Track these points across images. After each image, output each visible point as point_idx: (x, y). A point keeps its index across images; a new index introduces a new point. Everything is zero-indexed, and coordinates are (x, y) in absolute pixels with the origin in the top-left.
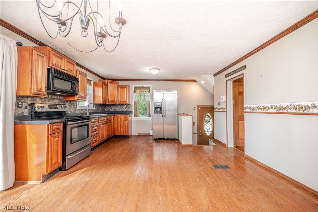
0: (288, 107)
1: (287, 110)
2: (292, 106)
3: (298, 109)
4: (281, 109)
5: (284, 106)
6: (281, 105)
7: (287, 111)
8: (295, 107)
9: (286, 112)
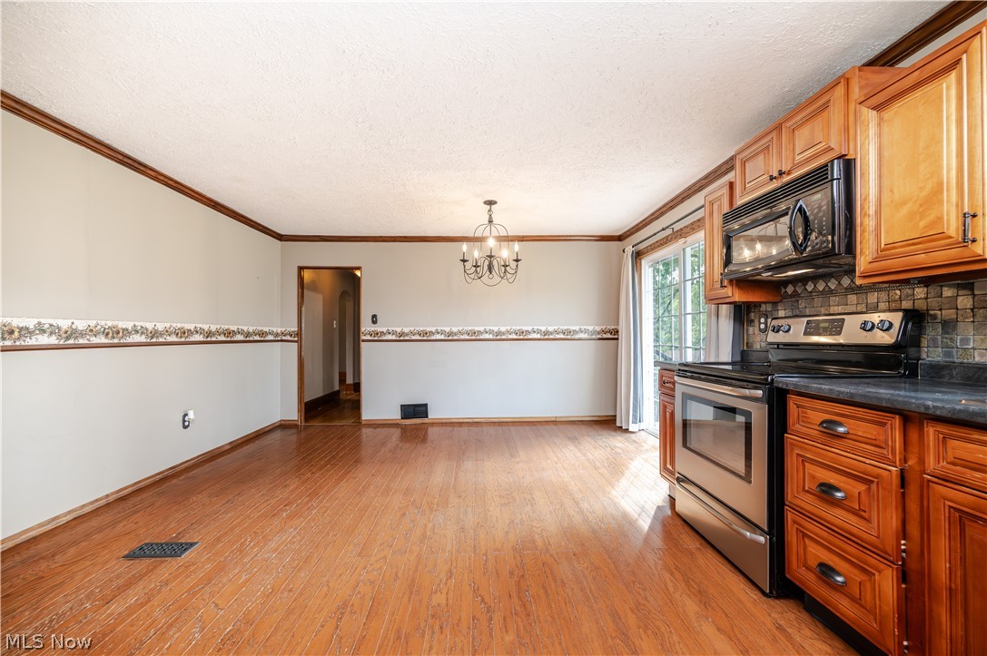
0: (91, 331)
1: (88, 337)
2: (99, 327)
3: (111, 335)
4: (72, 334)
5: (80, 328)
6: (73, 323)
7: (89, 340)
8: (106, 331)
9: (86, 342)
